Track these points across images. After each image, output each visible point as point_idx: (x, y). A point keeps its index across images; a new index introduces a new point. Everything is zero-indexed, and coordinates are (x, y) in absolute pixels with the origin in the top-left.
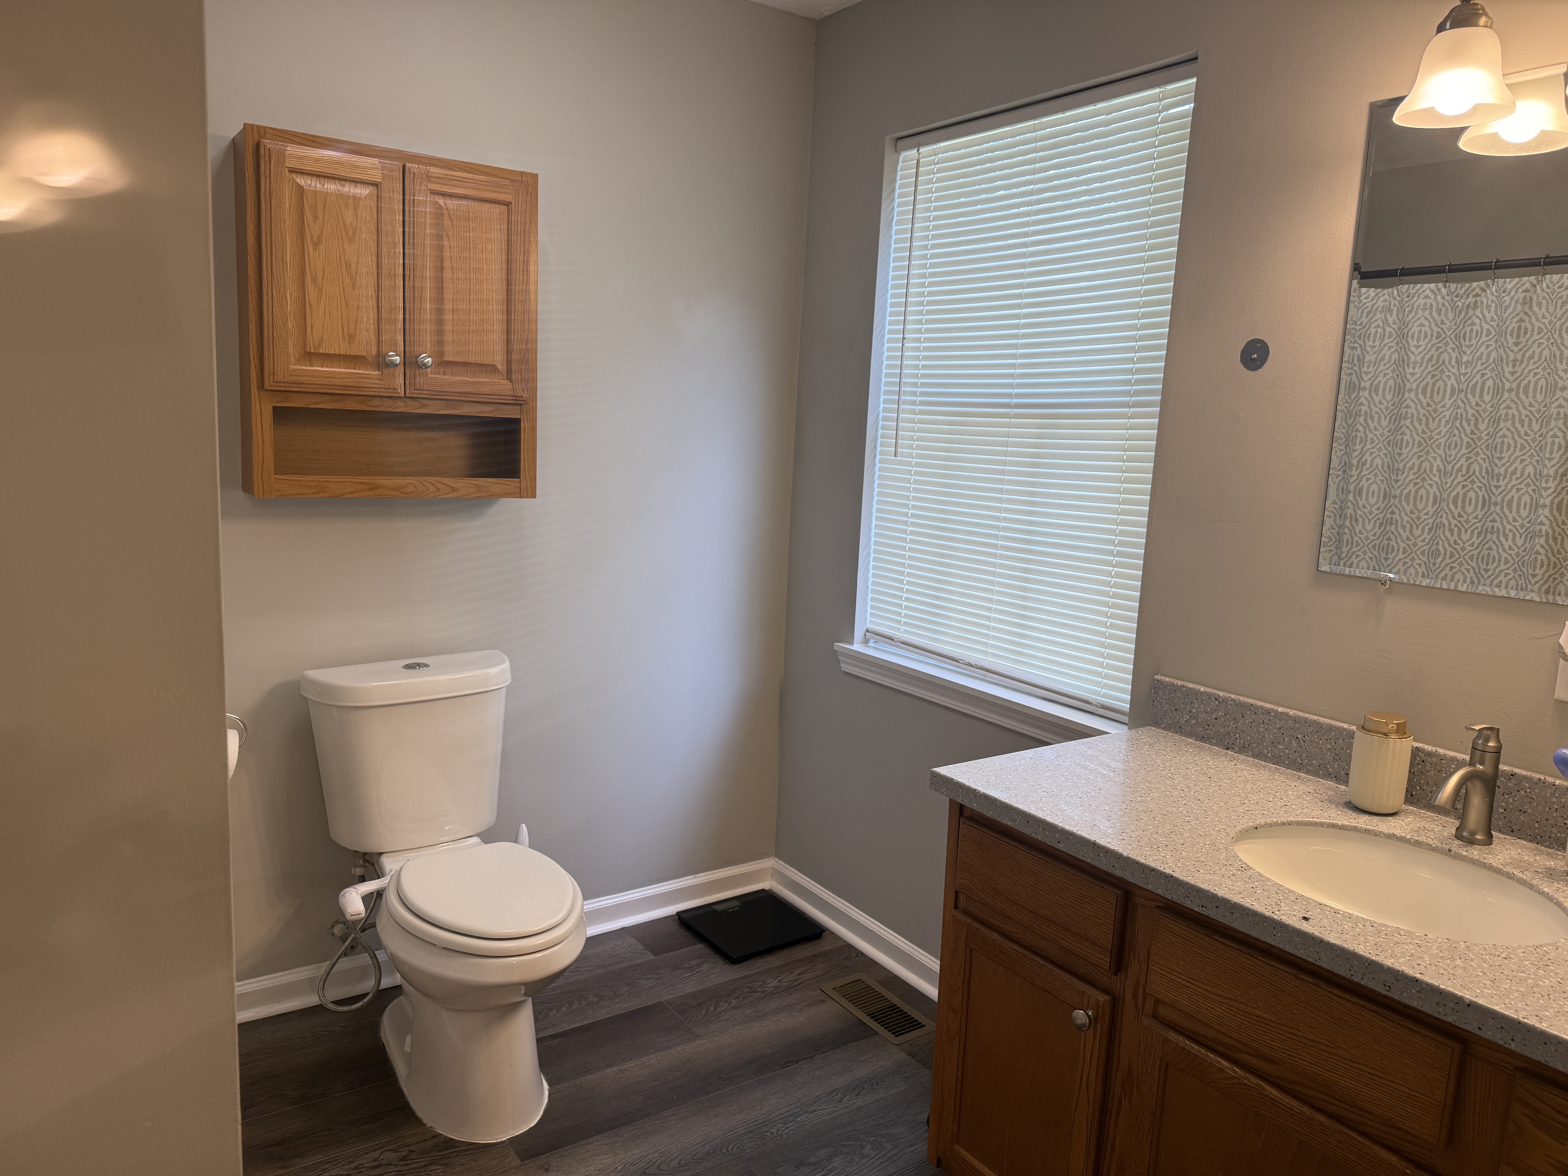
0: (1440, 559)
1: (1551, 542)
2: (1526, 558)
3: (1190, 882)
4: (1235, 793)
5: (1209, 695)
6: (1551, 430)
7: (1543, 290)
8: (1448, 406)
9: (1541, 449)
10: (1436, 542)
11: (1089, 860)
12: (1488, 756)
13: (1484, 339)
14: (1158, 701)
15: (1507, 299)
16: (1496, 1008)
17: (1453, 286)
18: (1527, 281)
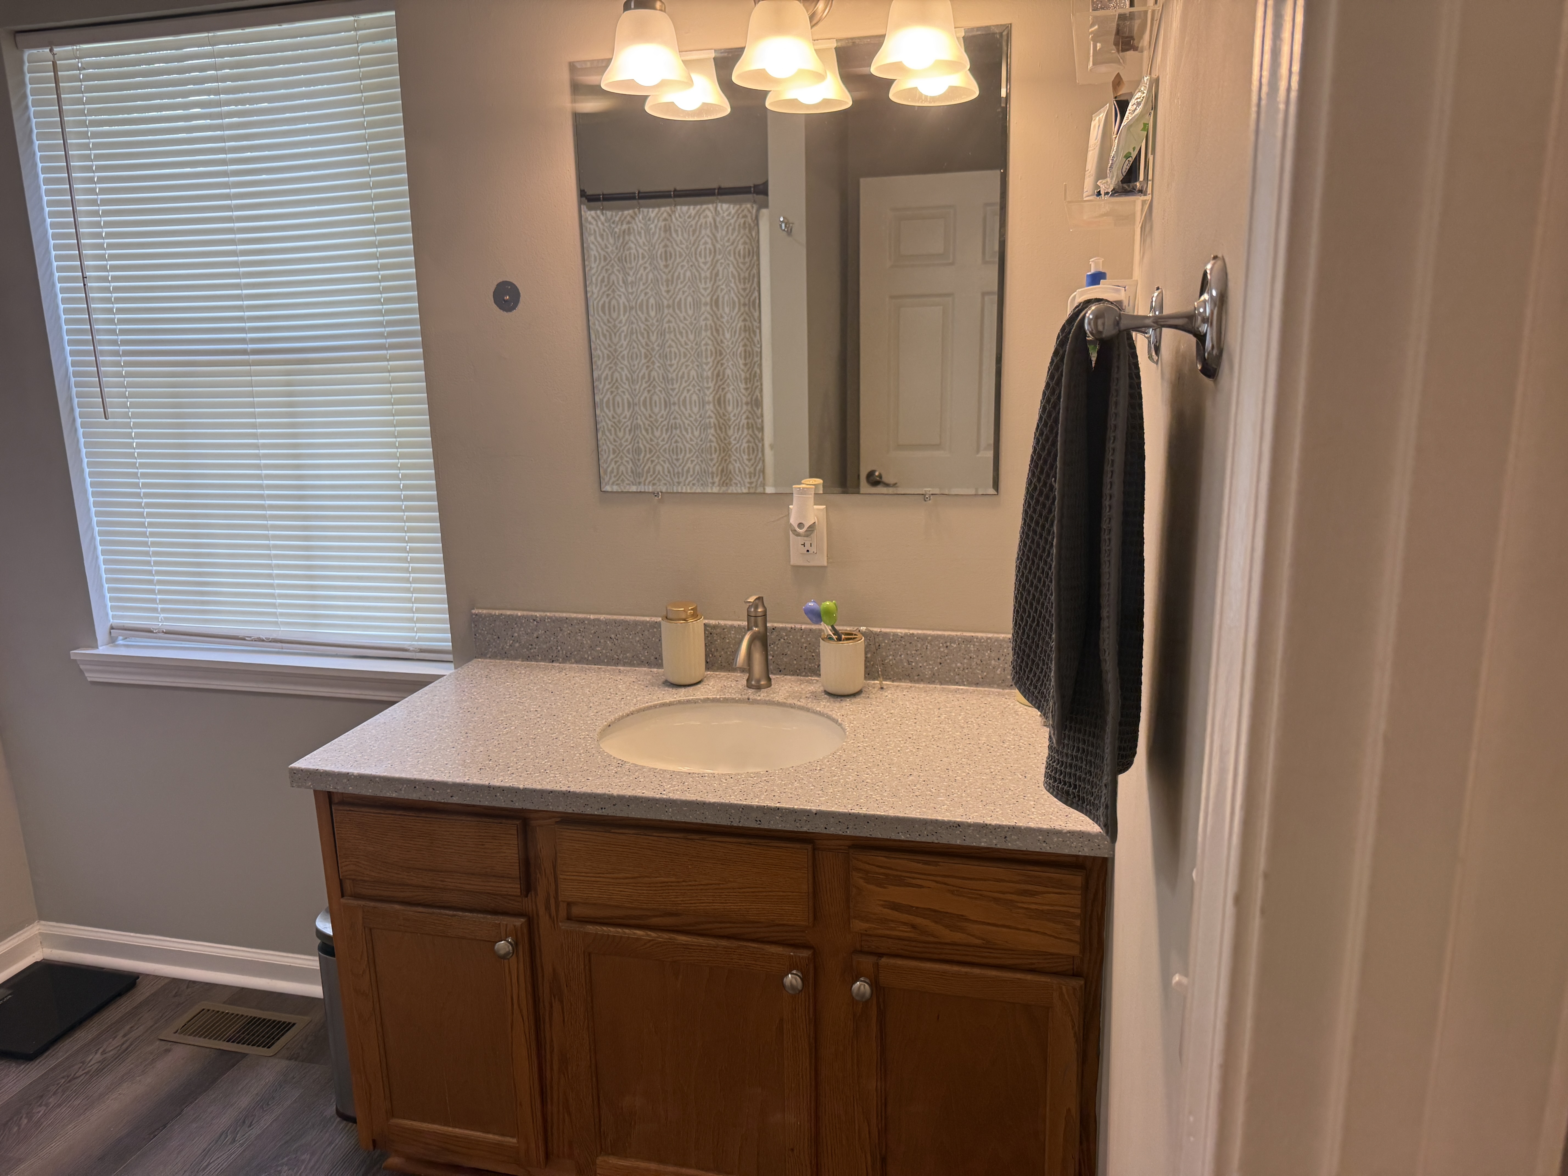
0: (643, 455)
1: (719, 431)
2: (703, 446)
3: (586, 791)
4: (579, 700)
5: (526, 618)
6: (704, 339)
7: (676, 219)
8: (624, 321)
9: (698, 355)
10: (636, 441)
11: (486, 804)
12: (760, 620)
13: (641, 262)
14: (480, 634)
15: (652, 226)
16: (833, 809)
17: (609, 213)
18: (665, 210)
